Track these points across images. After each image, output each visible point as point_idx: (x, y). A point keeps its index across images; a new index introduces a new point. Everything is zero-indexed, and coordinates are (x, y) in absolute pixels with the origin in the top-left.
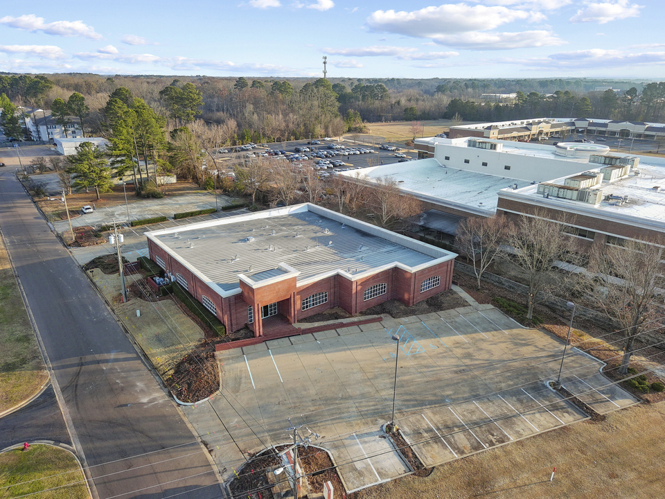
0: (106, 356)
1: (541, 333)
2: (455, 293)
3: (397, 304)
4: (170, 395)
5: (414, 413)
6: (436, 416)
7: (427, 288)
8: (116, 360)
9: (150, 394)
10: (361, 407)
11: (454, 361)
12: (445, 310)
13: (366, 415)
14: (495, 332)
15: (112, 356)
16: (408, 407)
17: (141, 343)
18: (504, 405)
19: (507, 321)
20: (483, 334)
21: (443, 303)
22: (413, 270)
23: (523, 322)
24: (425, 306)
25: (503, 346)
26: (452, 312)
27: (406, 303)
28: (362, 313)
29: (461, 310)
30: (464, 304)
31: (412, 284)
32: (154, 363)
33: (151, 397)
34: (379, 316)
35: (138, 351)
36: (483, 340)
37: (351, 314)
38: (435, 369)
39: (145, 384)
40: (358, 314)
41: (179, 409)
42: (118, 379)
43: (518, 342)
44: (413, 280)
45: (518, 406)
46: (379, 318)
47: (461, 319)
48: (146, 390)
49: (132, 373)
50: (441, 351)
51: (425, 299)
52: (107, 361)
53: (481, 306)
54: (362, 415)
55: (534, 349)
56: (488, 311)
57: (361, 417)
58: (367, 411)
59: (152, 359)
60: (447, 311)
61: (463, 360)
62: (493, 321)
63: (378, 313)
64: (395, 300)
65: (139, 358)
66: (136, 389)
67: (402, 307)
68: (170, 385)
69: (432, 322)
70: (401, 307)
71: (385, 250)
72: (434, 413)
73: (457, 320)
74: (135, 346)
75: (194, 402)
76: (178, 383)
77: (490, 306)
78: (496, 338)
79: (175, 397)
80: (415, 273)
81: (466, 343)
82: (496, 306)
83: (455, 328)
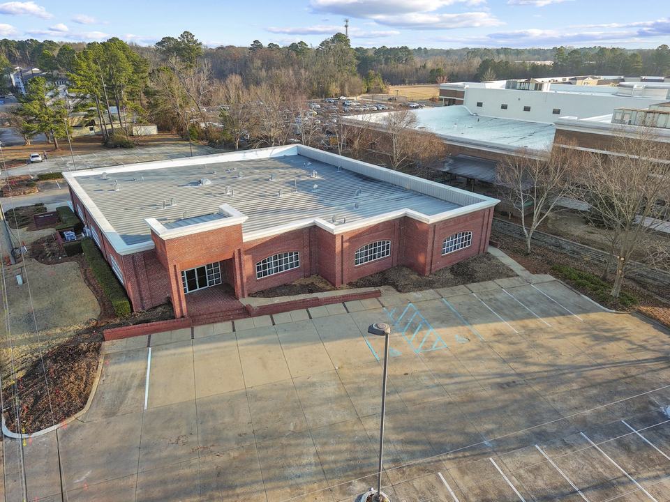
1: (636, 320)
2: (494, 257)
3: (406, 271)
5: (424, 470)
6: (467, 478)
7: (452, 248)
10: (325, 453)
11: (496, 367)
12: (479, 281)
13: (332, 471)
14: (561, 318)
16: (413, 455)
18: (595, 455)
19: (577, 299)
20: (543, 320)
21: (476, 272)
22: (432, 219)
23: (605, 301)
24: (449, 275)
25: (578, 340)
26: (491, 285)
27: (421, 272)
28: (352, 285)
29: (504, 282)
30: (509, 273)
31: (430, 241)
34: (377, 289)
36: (542, 329)
37: (334, 285)
38: (464, 379)
40: (344, 286)
43: (600, 336)
44: (430, 236)
45: (624, 457)
46: (376, 292)
47: (503, 296)
50: (474, 347)
51: (449, 266)
53: (535, 278)
54: (326, 473)
55: (629, 346)
56: (546, 285)
57: (321, 477)
58: (335, 462)
60: (482, 283)
61: (511, 364)
62: (557, 299)
63: (374, 285)
64: (403, 266)
67: (414, 277)
69: (458, 299)
70: (412, 276)
71: (392, 197)
72: (463, 472)
73: (498, 296)
75: (31, 433)
76: (19, 395)
77: (549, 278)
78: (563, 327)
79: (3, 421)
80: (434, 225)
81: (515, 335)
82: (558, 278)
83: (496, 310)
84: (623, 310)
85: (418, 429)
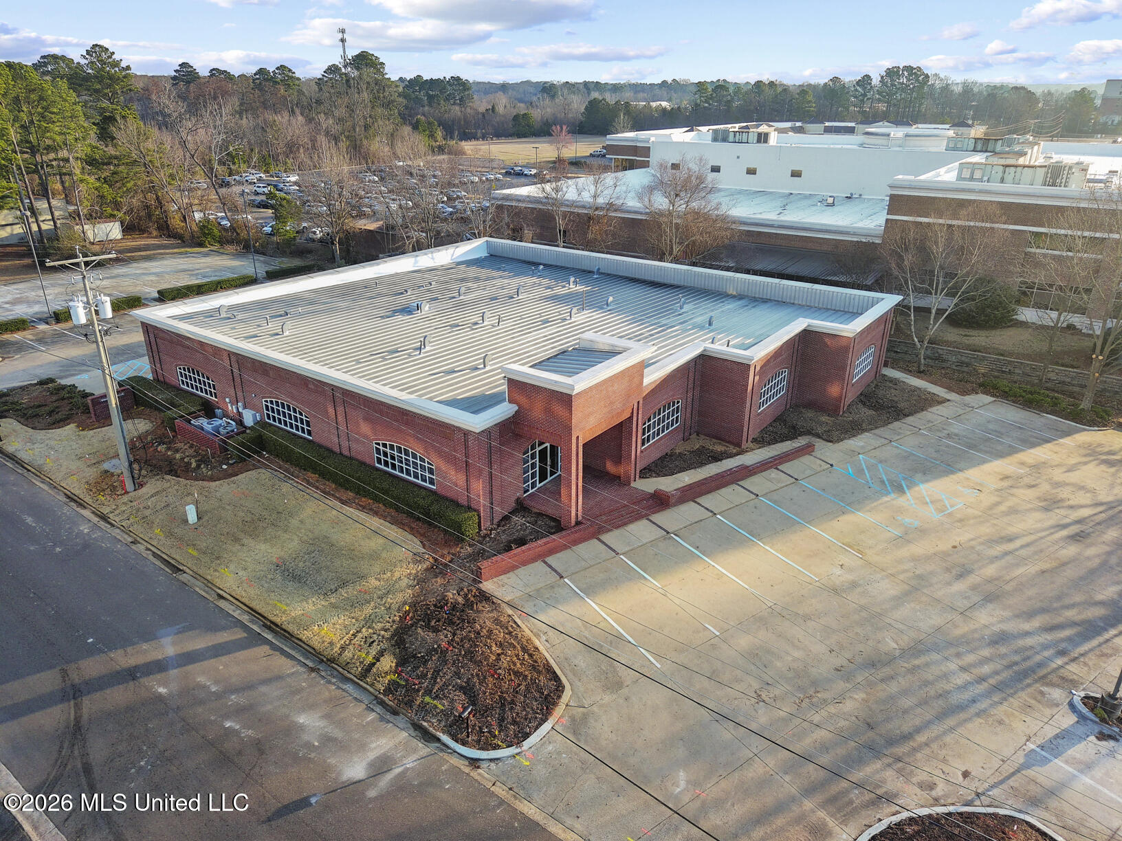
0: (146, 653)
2: (898, 380)
3: (809, 413)
4: (428, 737)
8: (189, 658)
9: (362, 747)
10: (971, 665)
14: (1049, 445)
15: (168, 647)
16: (1072, 641)
17: (239, 593)
19: (1043, 420)
20: (1032, 451)
22: (851, 329)
23: (1077, 418)
24: (867, 411)
26: (930, 416)
29: (937, 409)
30: (935, 399)
32: (317, 645)
33: (372, 756)
35: (245, 618)
36: (1044, 463)
37: (739, 445)
39: (327, 716)
40: (753, 444)
41: (483, 775)
42: (227, 716)
48: (338, 733)
49: (263, 689)
50: (995, 498)
51: (856, 398)
52: (159, 667)
59: (305, 635)
62: (1022, 424)
64: (797, 406)
65: (256, 640)
66: (306, 737)
68: (410, 704)
69: (911, 441)
73: (953, 430)
74: (222, 604)
75: (519, 744)
76: (428, 692)
78: (1063, 456)
79: (445, 738)
81: (1023, 475)
82: (997, 397)
83: (970, 447)
84: (1105, 426)
85: (1043, 611)
